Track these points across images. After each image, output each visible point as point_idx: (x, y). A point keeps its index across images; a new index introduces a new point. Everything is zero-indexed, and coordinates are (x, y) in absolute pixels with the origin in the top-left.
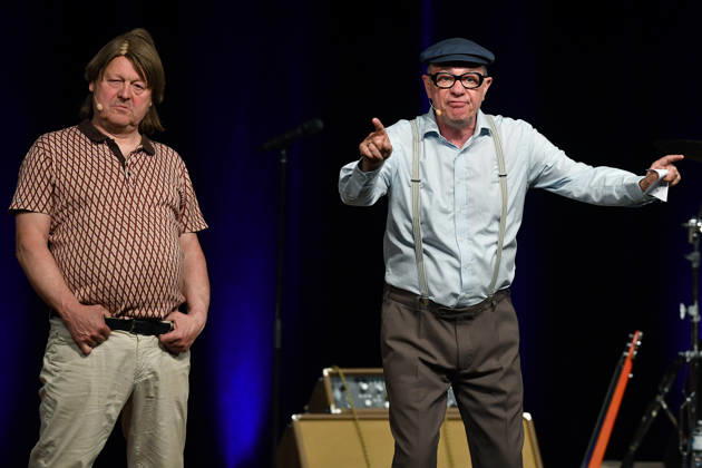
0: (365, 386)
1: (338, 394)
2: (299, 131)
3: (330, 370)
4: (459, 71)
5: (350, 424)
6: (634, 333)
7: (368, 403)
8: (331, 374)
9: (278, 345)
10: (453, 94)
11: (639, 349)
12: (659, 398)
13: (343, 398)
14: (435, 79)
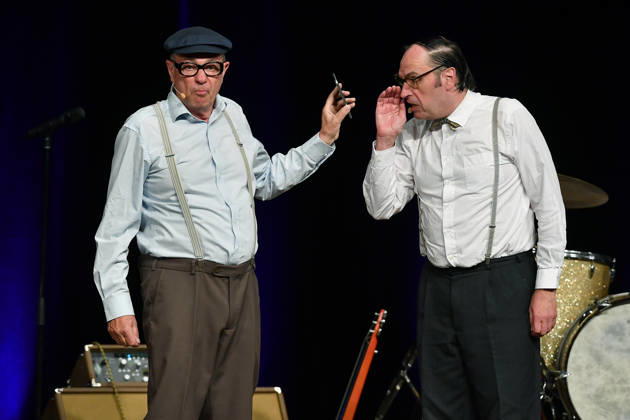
0: (124, 361)
1: (98, 369)
2: (62, 119)
3: (91, 346)
4: (201, 61)
5: (110, 397)
6: (379, 312)
7: (127, 377)
8: (91, 350)
9: (42, 322)
10: (198, 82)
11: (383, 326)
12: (403, 373)
13: (103, 372)
14: (179, 67)
